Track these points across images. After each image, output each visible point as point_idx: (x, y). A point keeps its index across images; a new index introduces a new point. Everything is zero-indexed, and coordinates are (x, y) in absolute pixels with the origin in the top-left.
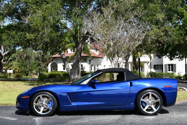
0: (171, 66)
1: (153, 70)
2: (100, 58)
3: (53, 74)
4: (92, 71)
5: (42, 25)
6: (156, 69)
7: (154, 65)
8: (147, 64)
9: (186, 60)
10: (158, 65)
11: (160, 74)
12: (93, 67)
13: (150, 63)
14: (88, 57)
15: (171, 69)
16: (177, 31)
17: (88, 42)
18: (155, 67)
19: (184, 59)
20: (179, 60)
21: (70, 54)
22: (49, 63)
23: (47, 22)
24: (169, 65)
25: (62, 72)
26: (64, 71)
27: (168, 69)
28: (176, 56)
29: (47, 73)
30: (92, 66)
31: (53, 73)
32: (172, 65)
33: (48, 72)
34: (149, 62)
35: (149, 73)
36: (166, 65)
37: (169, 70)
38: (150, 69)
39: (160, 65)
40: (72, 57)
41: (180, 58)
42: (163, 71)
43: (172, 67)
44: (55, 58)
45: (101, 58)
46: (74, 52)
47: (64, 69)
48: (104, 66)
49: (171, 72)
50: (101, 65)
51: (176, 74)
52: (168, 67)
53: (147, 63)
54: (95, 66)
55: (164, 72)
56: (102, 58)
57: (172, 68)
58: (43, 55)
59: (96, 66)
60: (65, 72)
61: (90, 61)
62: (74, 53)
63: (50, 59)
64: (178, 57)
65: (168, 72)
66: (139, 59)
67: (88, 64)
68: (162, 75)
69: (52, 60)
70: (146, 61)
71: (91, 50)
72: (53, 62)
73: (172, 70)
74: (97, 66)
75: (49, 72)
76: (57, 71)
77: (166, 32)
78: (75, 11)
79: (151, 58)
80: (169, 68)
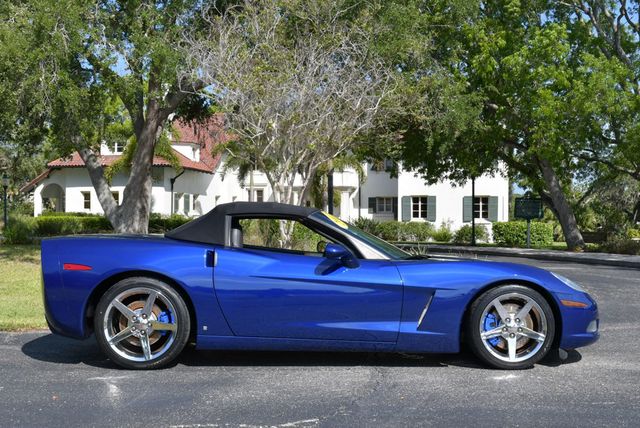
0: (420, 204)
1: (366, 214)
2: (203, 171)
3: (50, 220)
4: (178, 213)
5: (31, 55)
6: (375, 212)
7: (370, 199)
8: (350, 195)
9: (473, 183)
10: (381, 199)
11: (389, 224)
12: (181, 201)
13: (357, 191)
14: (166, 169)
15: (420, 211)
16: (462, 93)
17: (174, 120)
18: (373, 204)
19: (469, 181)
20: (454, 185)
21: (107, 157)
22: (38, 185)
23: (49, 48)
24: (416, 199)
25: (80, 214)
26: (87, 211)
27: (412, 211)
28: (445, 174)
29: (29, 217)
30: (178, 196)
31: (49, 217)
32: (424, 199)
33: (33, 215)
34: (354, 189)
35: (356, 223)
36: (405, 199)
37: (416, 215)
38: (357, 210)
39: (388, 199)
40: (115, 166)
41: (458, 178)
42: (396, 217)
43: (424, 205)
44: (59, 168)
45: (207, 172)
46: (119, 150)
47: (87, 205)
48: (217, 198)
49: (420, 220)
50: (205, 194)
51: (437, 226)
52: (412, 204)
53: (349, 191)
54: (187, 198)
55: (400, 219)
56: (211, 173)
57: (424, 207)
58: (16, 159)
59: (191, 196)
60: (91, 215)
61: (173, 181)
62: (120, 153)
63: (39, 172)
64: (449, 173)
65: (413, 220)
66: (330, 179)
67: (166, 190)
68: (396, 228)
69: (48, 177)
70: (345, 184)
71: (174, 147)
72: (51, 181)
73: (424, 215)
74: (195, 197)
75: (36, 215)
76: (64, 210)
77: (430, 96)
78: (144, 14)
79: (362, 175)
80: (416, 207)
